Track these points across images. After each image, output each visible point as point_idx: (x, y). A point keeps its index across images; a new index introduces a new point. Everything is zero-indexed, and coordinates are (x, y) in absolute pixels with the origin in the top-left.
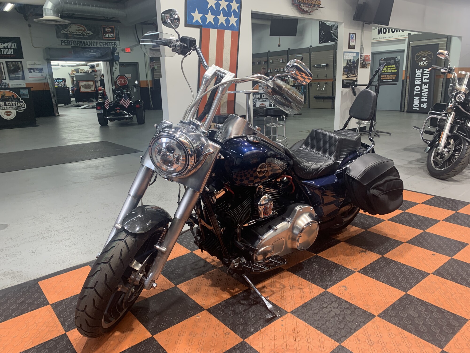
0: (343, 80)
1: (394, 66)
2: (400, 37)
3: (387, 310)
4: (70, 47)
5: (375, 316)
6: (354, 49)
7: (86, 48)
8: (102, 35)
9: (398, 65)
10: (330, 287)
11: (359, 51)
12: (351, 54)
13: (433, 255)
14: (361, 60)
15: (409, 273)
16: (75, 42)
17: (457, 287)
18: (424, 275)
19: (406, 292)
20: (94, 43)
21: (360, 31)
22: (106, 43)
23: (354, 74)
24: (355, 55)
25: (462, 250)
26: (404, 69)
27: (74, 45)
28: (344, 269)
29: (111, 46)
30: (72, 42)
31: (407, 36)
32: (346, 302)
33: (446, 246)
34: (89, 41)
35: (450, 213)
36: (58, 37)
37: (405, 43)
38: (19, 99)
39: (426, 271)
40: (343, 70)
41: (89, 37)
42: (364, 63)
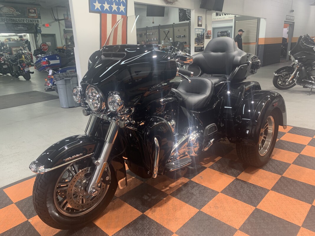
0: (195, 47)
2: (229, 18)
3: (226, 188)
4: (4, 23)
5: (219, 193)
6: (202, 26)
7: (16, 24)
8: (27, 15)
9: (229, 36)
10: (192, 178)
11: (204, 28)
12: (199, 30)
14: (206, 33)
16: (7, 20)
19: (236, 177)
20: (22, 20)
21: (205, 15)
22: (30, 20)
23: (202, 43)
24: (202, 30)
29: (35, 23)
30: (5, 20)
31: (234, 18)
34: (19, 19)
37: (232, 22)
40: (195, 41)
41: (18, 16)
42: (208, 36)
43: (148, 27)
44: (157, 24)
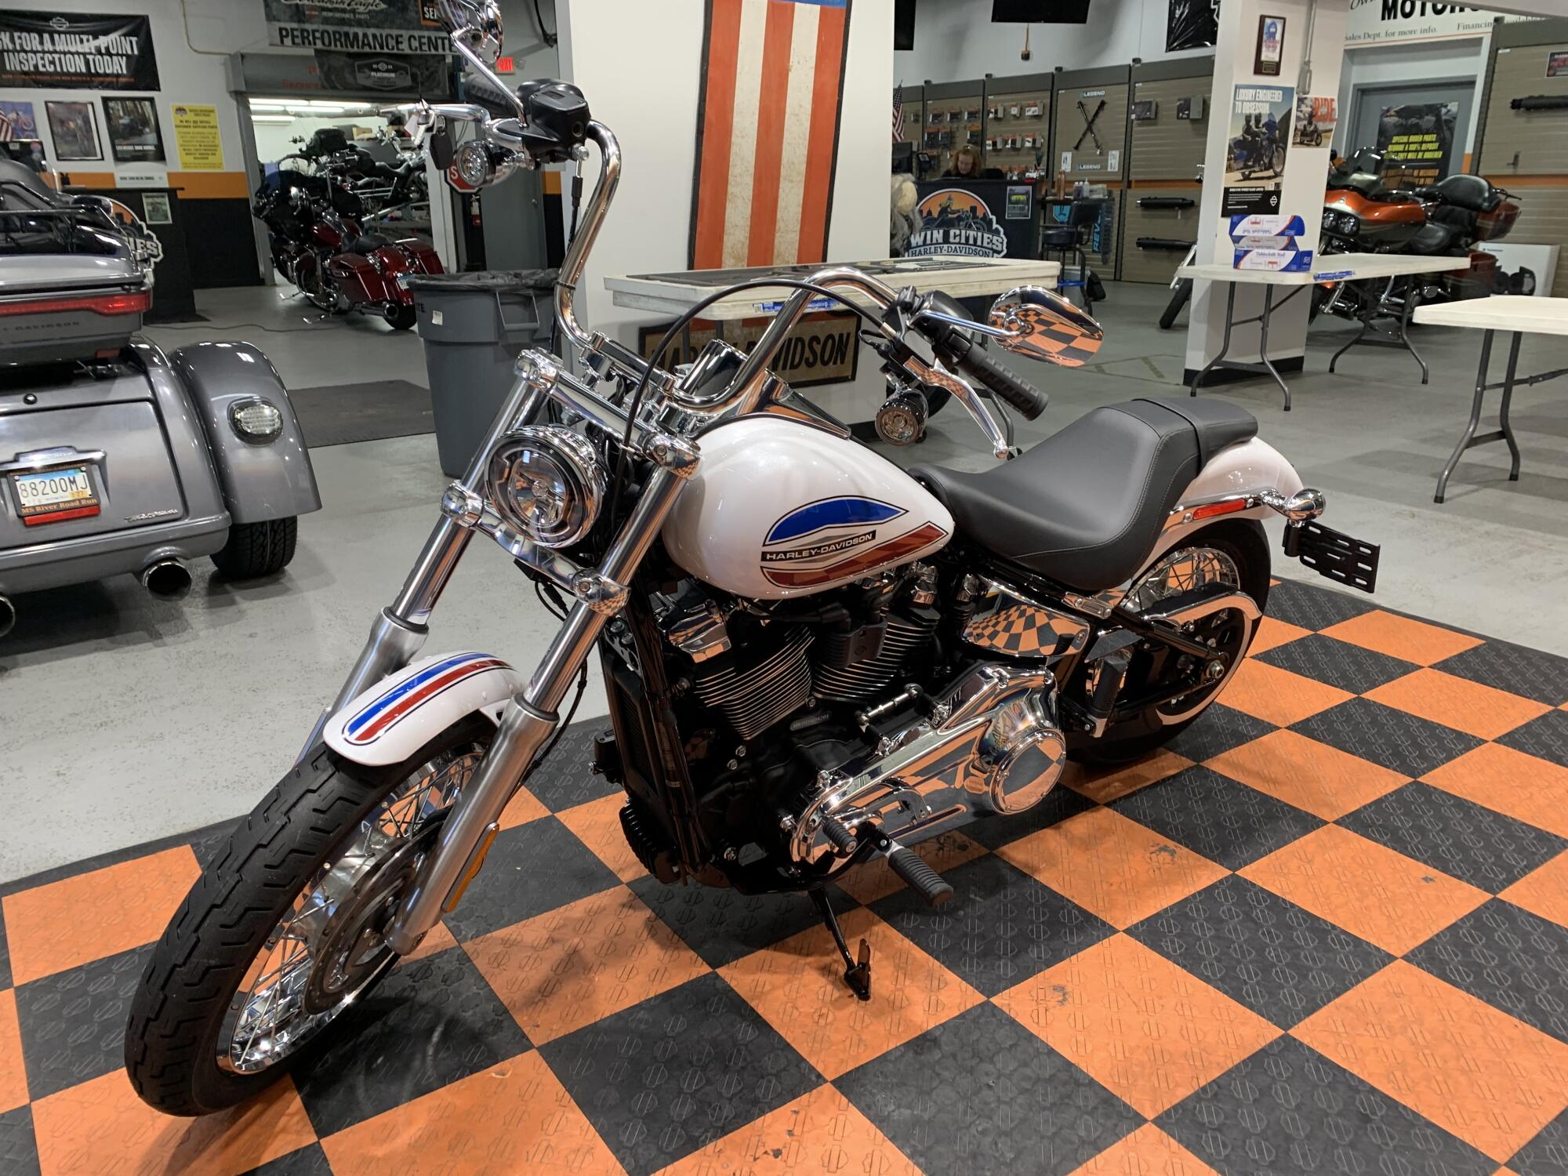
0: (1227, 190)
1: (1433, 137)
2: (1461, 31)
3: (1199, 1096)
4: (311, 52)
5: (1145, 1121)
6: (1277, 73)
7: (367, 60)
8: (417, 12)
9: (1447, 134)
10: (1005, 989)
11: (1294, 84)
12: (1262, 92)
13: (1426, 879)
14: (1301, 115)
15: (1315, 948)
16: (326, 35)
17: (1486, 1021)
18: (1371, 959)
19: (1286, 1027)
20: (389, 39)
21: (1304, 9)
22: (429, 38)
23: (1270, 166)
24: (1278, 96)
25: (1540, 871)
26: (1469, 149)
27: (324, 44)
28: (1077, 918)
29: (447, 52)
30: (318, 35)
31: (1490, 29)
32: (1051, 1052)
33: (1482, 848)
34: (377, 32)
35: (1533, 709)
36: (270, 17)
37: (1478, 53)
38: (141, 226)
39: (1384, 948)
40: (1229, 153)
41: (376, 19)
42: (1312, 128)
43: (997, 75)
44: (1042, 65)
